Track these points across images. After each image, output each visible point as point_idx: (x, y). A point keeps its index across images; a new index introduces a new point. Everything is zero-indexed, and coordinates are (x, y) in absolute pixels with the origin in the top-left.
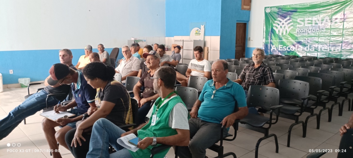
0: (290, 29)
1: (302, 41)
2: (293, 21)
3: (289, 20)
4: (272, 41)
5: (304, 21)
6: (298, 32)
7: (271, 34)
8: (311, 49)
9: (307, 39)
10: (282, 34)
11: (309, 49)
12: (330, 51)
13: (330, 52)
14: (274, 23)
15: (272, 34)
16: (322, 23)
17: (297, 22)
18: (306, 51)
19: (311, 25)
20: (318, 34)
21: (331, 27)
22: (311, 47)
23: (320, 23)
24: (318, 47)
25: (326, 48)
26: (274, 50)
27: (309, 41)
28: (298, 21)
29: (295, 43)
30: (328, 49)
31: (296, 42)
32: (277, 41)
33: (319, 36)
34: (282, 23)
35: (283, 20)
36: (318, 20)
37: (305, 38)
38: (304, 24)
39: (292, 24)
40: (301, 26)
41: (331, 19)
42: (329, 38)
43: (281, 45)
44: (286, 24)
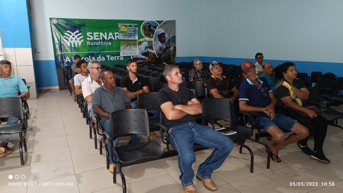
0: (81, 42)
2: (83, 34)
3: (79, 33)
4: (65, 53)
5: (93, 35)
6: (89, 45)
8: (102, 59)
10: (74, 46)
13: (117, 61)
14: (64, 35)
16: (107, 38)
17: (87, 36)
19: (99, 39)
22: (102, 57)
24: (107, 57)
30: (115, 58)
31: (89, 53)
34: (72, 35)
35: (73, 33)
36: (105, 35)
38: (94, 38)
39: (82, 37)
40: (91, 39)
41: (114, 35)
44: (76, 37)
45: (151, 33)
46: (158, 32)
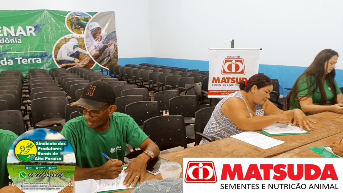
8: (8, 63)
13: (32, 64)
19: (2, 35)
22: (8, 60)
24: (17, 60)
25: (26, 60)
41: (25, 30)
45: (81, 27)
46: (91, 26)
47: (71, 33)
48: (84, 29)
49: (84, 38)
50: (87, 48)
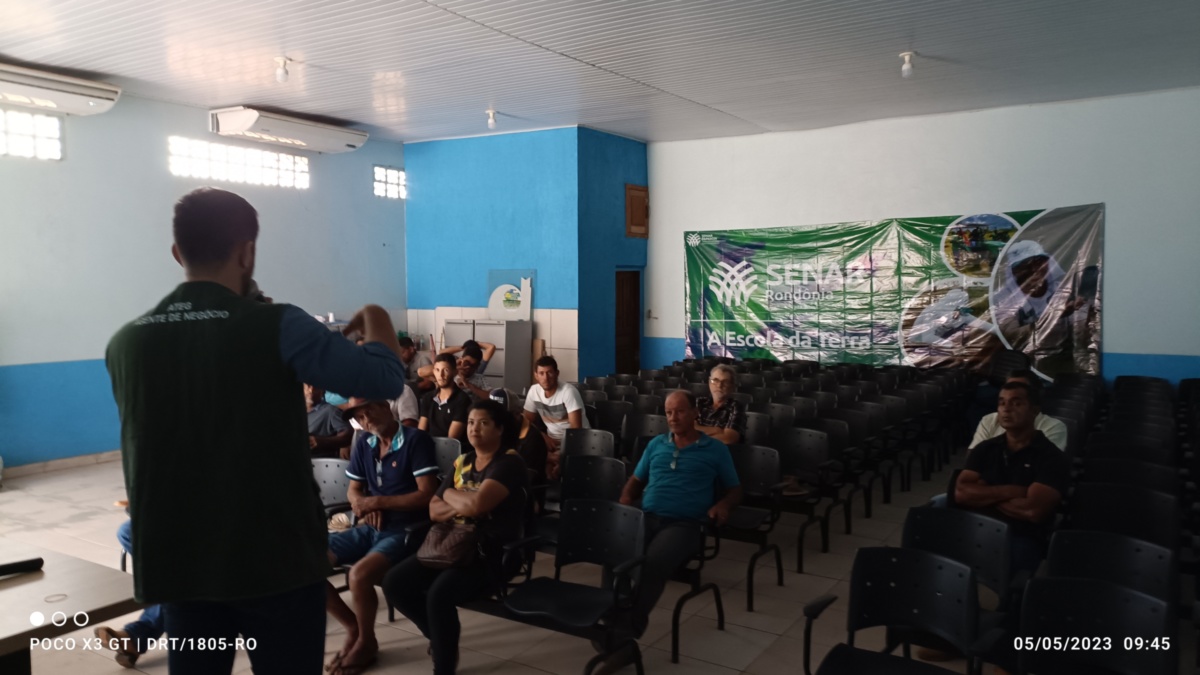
0: (750, 291)
1: (782, 321)
2: (755, 270)
3: (747, 267)
4: (707, 320)
5: (781, 271)
6: (769, 299)
7: (704, 302)
9: (791, 317)
10: (733, 302)
11: (798, 342)
12: (848, 346)
13: (848, 351)
14: (712, 274)
15: (708, 303)
16: (823, 279)
17: (766, 274)
18: (792, 349)
19: (799, 282)
20: (816, 303)
21: (844, 288)
22: (803, 337)
23: (819, 278)
24: (819, 337)
25: (838, 340)
26: (716, 344)
27: (797, 323)
28: (769, 271)
29: (765, 327)
30: (843, 342)
31: (766, 323)
32: (721, 323)
33: (819, 311)
34: (729, 275)
35: (733, 267)
36: (816, 271)
37: (787, 314)
38: (784, 280)
39: (755, 277)
40: (777, 283)
41: (843, 270)
42: (843, 315)
43: (731, 330)
44: (739, 277)
45: (983, 258)
46: (1016, 253)
47: (955, 276)
48: (992, 265)
49: (988, 288)
50: (997, 315)
